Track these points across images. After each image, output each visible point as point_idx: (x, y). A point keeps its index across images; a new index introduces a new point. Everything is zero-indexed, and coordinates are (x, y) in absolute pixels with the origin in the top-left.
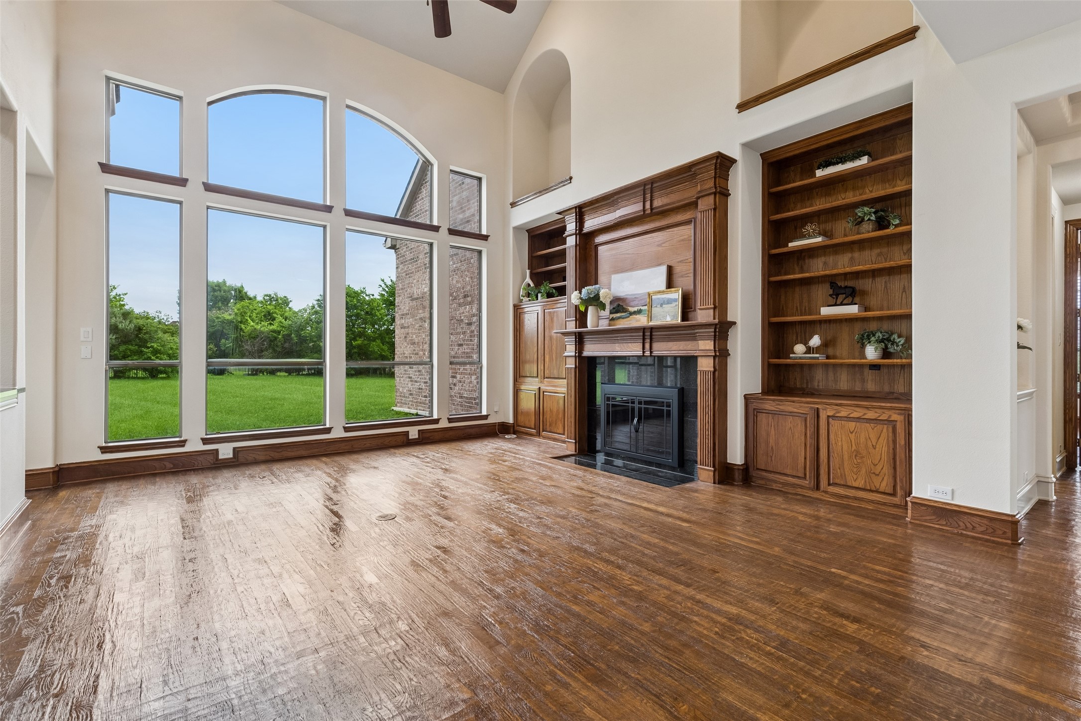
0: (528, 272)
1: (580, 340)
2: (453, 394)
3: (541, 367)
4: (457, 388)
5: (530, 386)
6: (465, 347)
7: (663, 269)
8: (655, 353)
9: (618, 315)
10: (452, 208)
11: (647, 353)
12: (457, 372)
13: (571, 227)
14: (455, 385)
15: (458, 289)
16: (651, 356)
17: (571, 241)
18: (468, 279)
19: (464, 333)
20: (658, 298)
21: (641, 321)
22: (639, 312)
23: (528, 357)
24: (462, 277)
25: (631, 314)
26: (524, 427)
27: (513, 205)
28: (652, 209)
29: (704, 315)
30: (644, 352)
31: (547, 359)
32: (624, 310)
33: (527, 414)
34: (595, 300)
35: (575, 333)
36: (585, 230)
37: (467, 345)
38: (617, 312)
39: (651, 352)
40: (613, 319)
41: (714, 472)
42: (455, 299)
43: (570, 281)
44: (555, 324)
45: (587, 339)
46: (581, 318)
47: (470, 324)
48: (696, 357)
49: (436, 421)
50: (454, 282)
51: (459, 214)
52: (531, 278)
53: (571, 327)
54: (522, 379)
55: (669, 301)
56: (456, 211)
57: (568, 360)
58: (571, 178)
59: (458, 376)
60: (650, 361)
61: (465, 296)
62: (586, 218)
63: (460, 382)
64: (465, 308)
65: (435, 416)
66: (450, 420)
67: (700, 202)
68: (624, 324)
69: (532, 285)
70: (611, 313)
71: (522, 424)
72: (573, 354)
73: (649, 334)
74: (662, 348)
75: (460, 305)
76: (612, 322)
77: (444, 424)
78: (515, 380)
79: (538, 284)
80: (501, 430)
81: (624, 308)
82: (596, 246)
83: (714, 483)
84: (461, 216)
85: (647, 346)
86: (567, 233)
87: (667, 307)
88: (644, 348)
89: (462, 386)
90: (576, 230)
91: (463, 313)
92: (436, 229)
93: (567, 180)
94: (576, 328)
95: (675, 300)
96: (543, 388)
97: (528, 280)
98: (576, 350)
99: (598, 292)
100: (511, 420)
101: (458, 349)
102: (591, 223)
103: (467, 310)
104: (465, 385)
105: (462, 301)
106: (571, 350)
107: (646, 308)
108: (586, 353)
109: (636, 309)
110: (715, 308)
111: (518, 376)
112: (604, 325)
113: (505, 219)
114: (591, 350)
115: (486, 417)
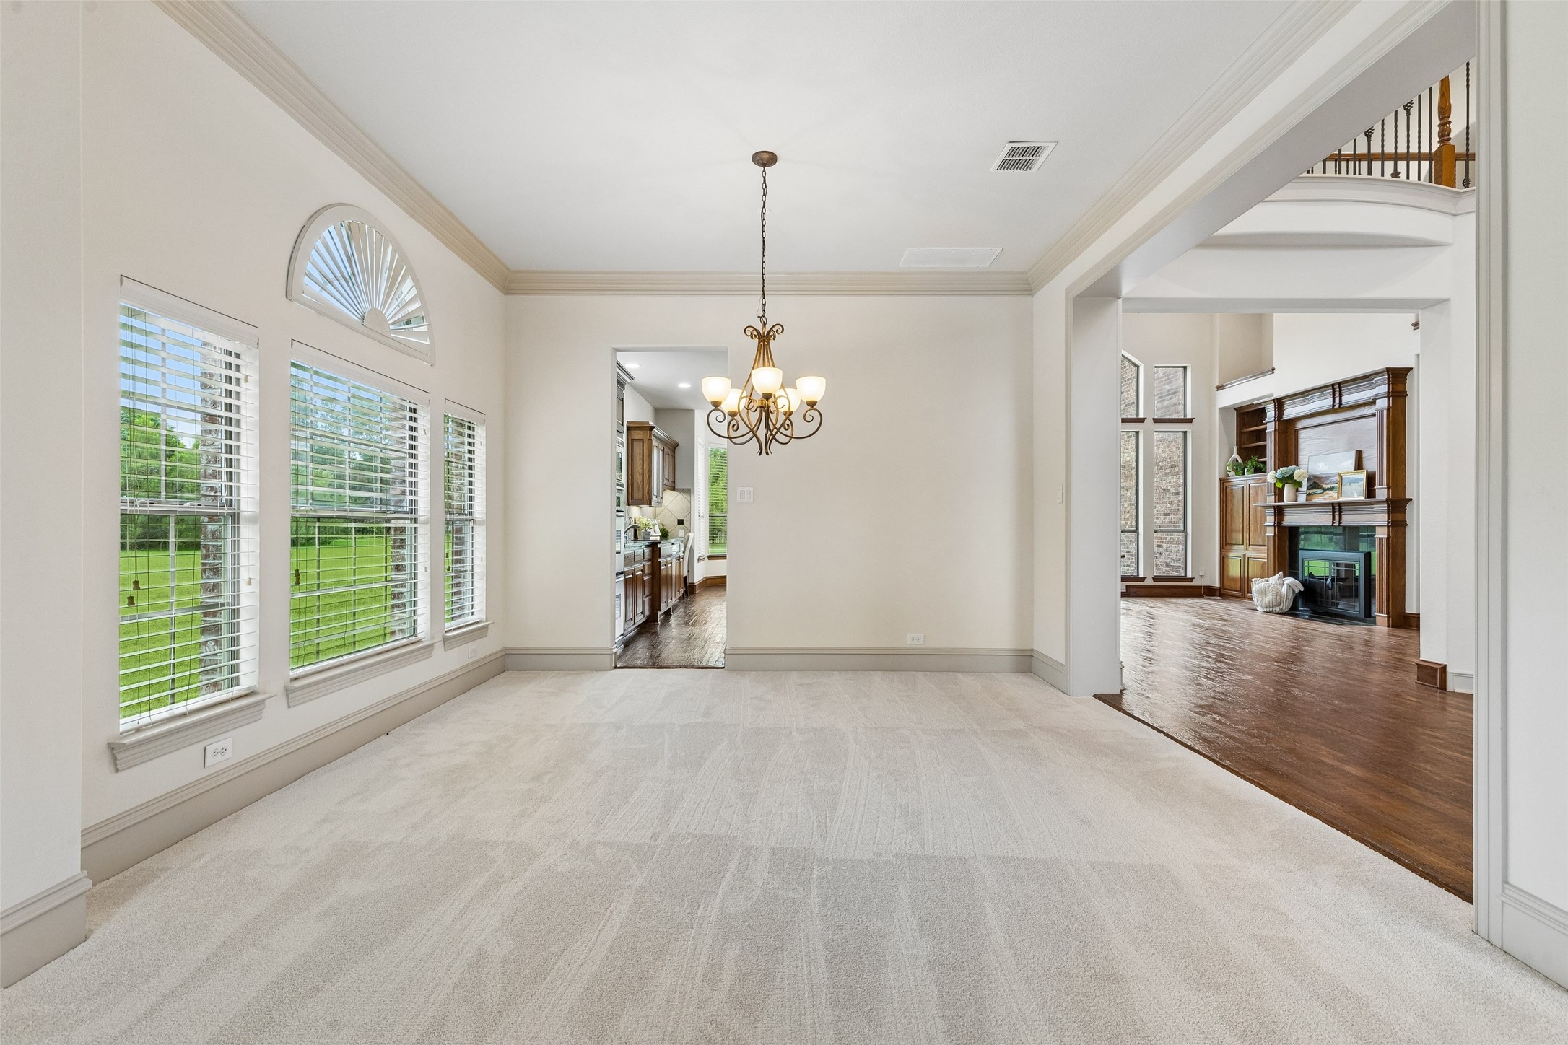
0: (1235, 448)
1: (1279, 512)
2: (1159, 563)
3: (1246, 535)
4: (1163, 557)
5: (1237, 553)
6: (1171, 516)
7: (1353, 454)
8: (1344, 523)
9: (1314, 491)
10: (1158, 379)
11: (1337, 524)
12: (1163, 542)
13: (1271, 414)
14: (1161, 554)
15: (1165, 459)
16: (1339, 525)
17: (1270, 428)
18: (1175, 449)
19: (1171, 503)
20: (1348, 478)
21: (1332, 497)
22: (1332, 489)
23: (1234, 527)
24: (1168, 447)
25: (1325, 490)
26: (1230, 590)
27: (1219, 388)
28: (1340, 404)
29: (1381, 493)
30: (1333, 523)
31: (1252, 528)
32: (1320, 487)
33: (1234, 579)
34: (1289, 479)
35: (1274, 506)
36: (1285, 417)
37: (1174, 514)
38: (1312, 489)
39: (1340, 523)
40: (1309, 495)
41: (1388, 618)
42: (1161, 468)
43: (1270, 458)
44: (1259, 497)
45: (1286, 511)
46: (1279, 494)
47: (1177, 494)
48: (1374, 527)
49: (1143, 579)
50: (1160, 452)
51: (1165, 385)
52: (1239, 453)
53: (1271, 500)
54: (1228, 547)
55: (1357, 481)
56: (1162, 381)
57: (1268, 529)
58: (1273, 369)
59: (1165, 546)
60: (1340, 531)
61: (1172, 467)
62: (1286, 407)
63: (1167, 551)
64: (1172, 478)
65: (1141, 575)
66: (1155, 580)
67: (1377, 401)
68: (1317, 500)
69: (1240, 460)
70: (1308, 489)
71: (1228, 588)
72: (1273, 524)
73: (1337, 509)
74: (1350, 520)
75: (1166, 475)
76: (1309, 497)
77: (1149, 582)
78: (1222, 548)
79: (1245, 459)
80: (1209, 592)
81: (1320, 486)
82: (1297, 431)
83: (1388, 626)
84: (1168, 387)
85: (1337, 517)
86: (1266, 420)
87: (1355, 485)
88: (1334, 519)
89: (1169, 555)
90: (1275, 418)
91: (1170, 483)
92: (1142, 420)
93: (1269, 371)
94: (1275, 502)
95: (1361, 480)
96: (1249, 554)
97: (1235, 455)
98: (1275, 520)
99: (1293, 472)
100: (1217, 584)
101: (1165, 519)
102: (1290, 412)
103: (1174, 480)
104: (1172, 554)
105: (1168, 470)
106: (1270, 520)
107: (1336, 485)
108: (1285, 523)
109: (1329, 486)
110: (1388, 488)
111: (1225, 544)
112: (1302, 499)
113: (1212, 401)
114: (1290, 520)
115: (1191, 580)
